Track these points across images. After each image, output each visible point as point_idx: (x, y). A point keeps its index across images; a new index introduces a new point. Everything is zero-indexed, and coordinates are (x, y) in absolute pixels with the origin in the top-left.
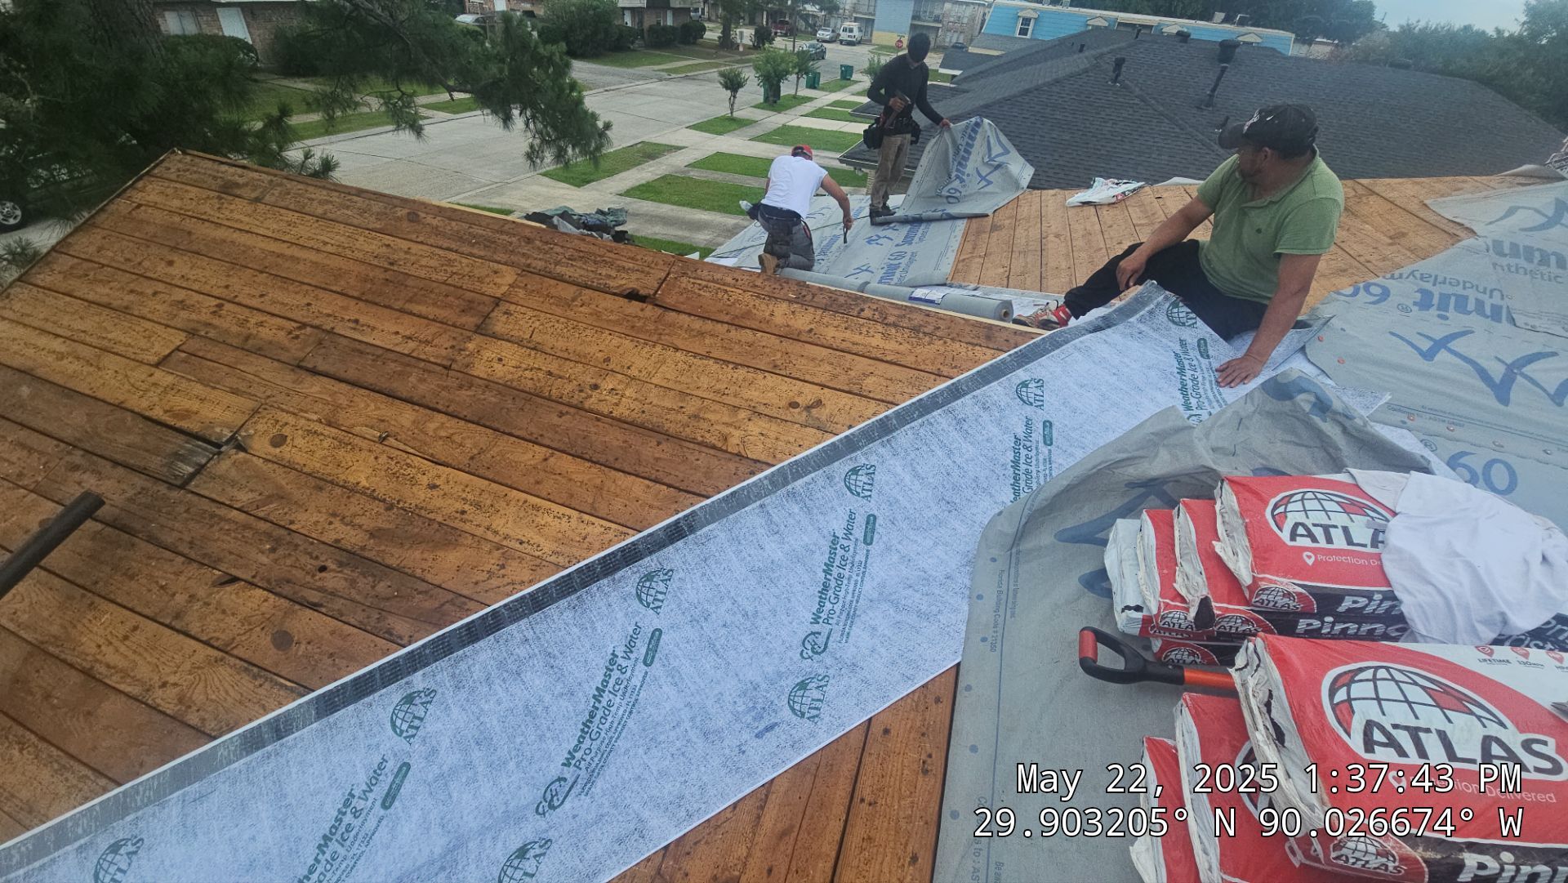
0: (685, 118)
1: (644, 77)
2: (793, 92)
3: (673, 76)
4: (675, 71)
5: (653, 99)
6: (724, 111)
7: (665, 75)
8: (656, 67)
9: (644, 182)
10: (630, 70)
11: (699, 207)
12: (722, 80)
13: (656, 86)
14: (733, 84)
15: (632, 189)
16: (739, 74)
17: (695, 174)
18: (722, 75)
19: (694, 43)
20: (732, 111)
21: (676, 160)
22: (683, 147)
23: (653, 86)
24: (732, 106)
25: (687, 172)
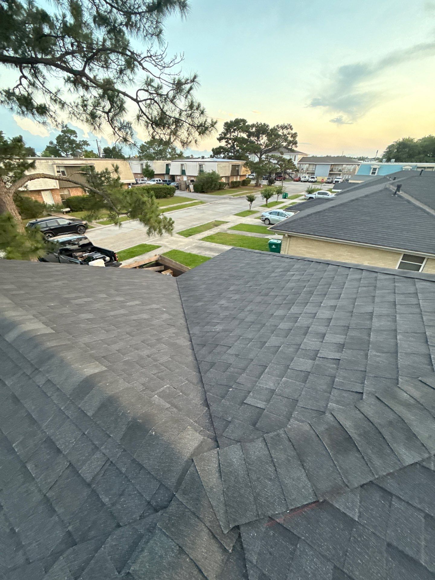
0: (233, 212)
1: (224, 198)
2: (276, 200)
3: (235, 197)
4: (237, 195)
6: (248, 208)
7: (232, 197)
8: (230, 195)
9: (209, 235)
10: (221, 196)
11: (225, 244)
14: (251, 199)
15: (205, 238)
16: (254, 196)
18: (248, 196)
19: (246, 186)
20: (250, 208)
21: (224, 227)
22: (229, 222)
23: (227, 201)
24: (250, 207)
25: (226, 231)
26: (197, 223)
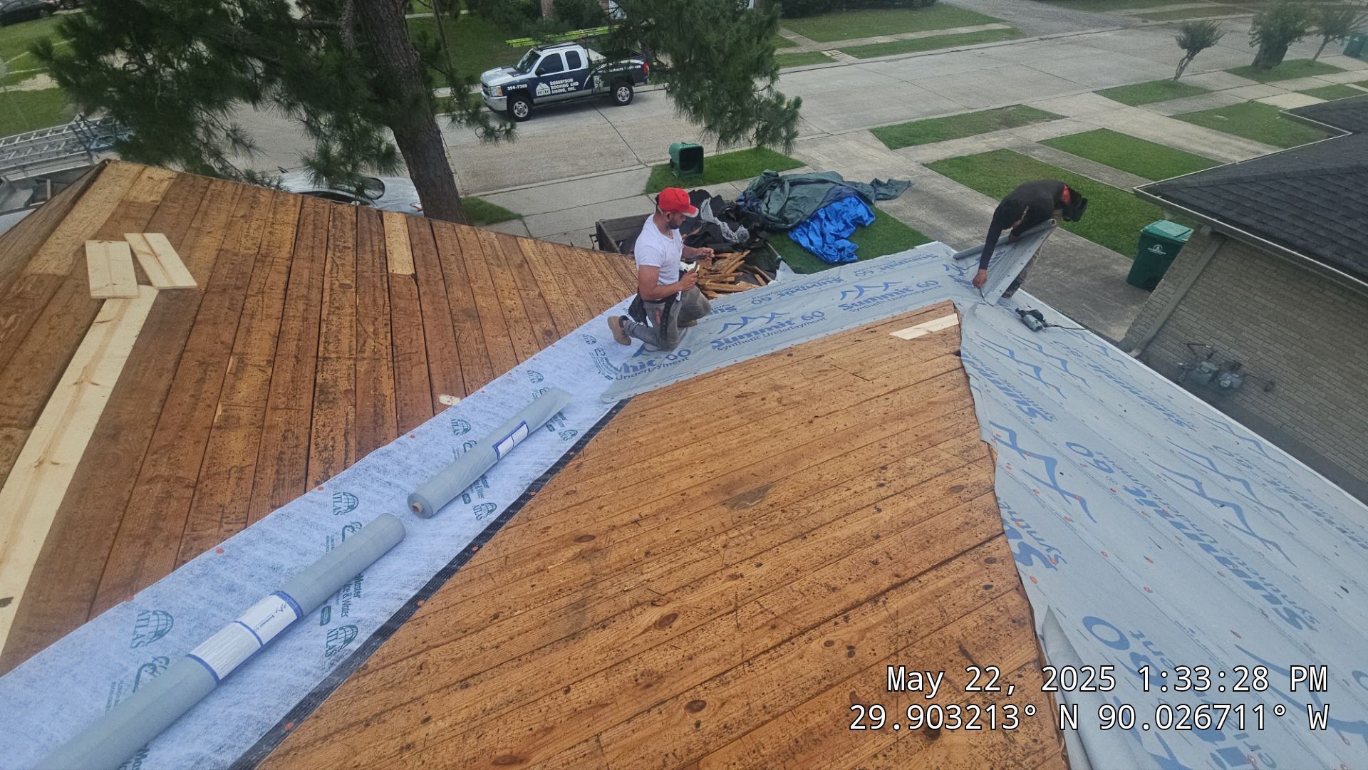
0: (1102, 80)
1: (1104, 24)
2: (1311, 57)
3: (1151, 22)
4: (1152, 16)
5: (1087, 51)
6: (1169, 73)
7: (1139, 21)
8: (1135, 11)
9: (966, 154)
10: (1096, 15)
12: (1181, 35)
14: (1196, 42)
15: (945, 161)
16: (1214, 29)
17: (1041, 153)
20: (1178, 75)
21: (1036, 133)
22: (1063, 117)
23: (1108, 35)
24: (1182, 69)
25: (1033, 149)
26: (953, 105)
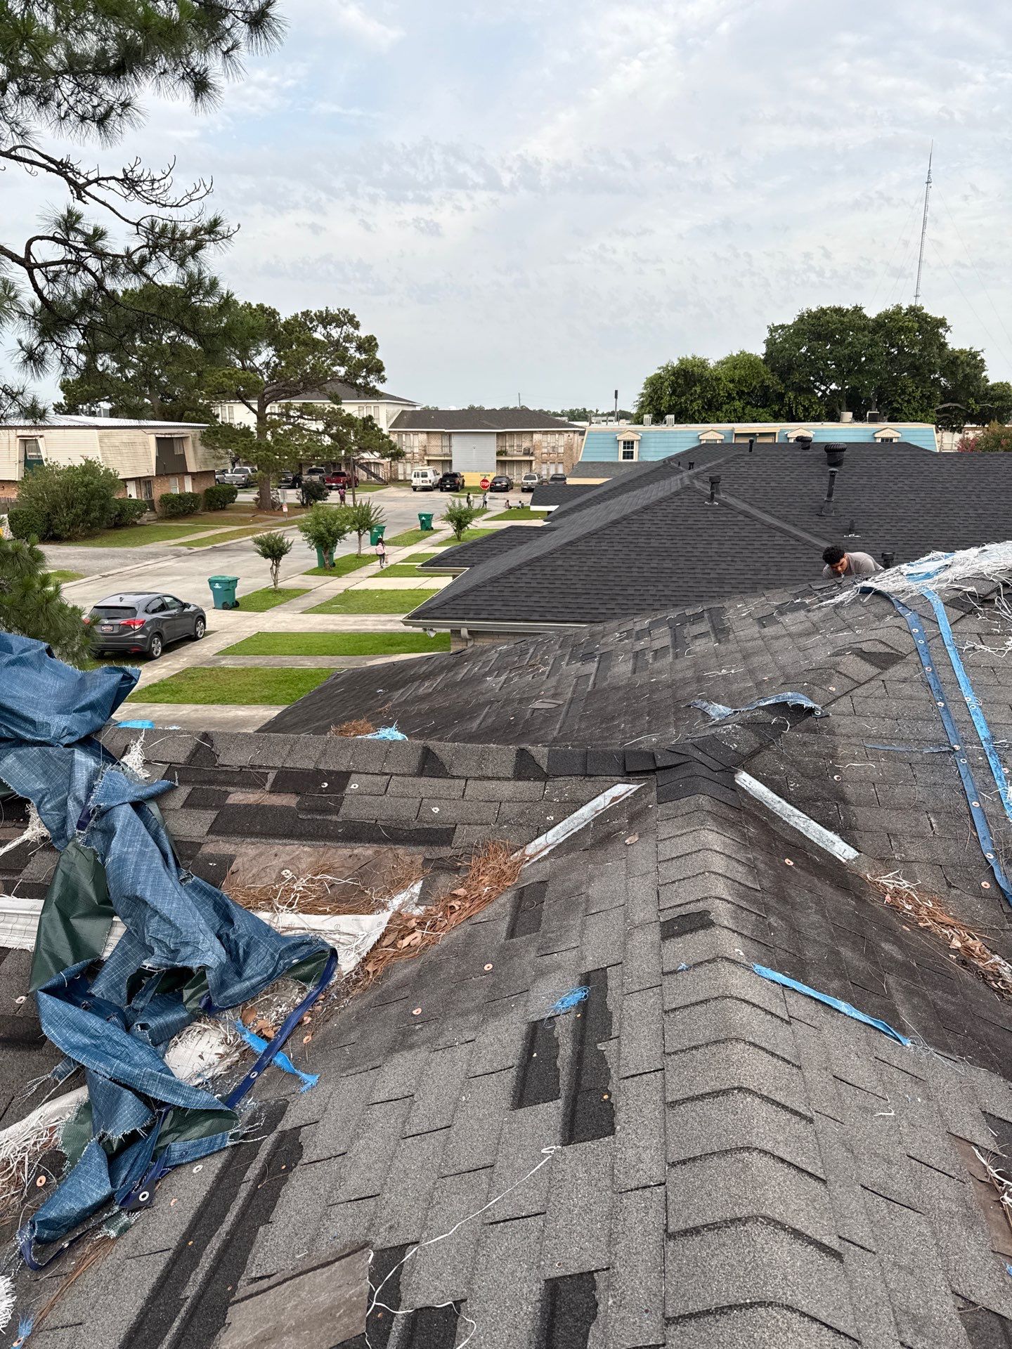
1: (155, 555)
2: (355, 551)
3: (196, 549)
4: (199, 543)
5: (170, 579)
6: (265, 582)
7: (184, 549)
8: (172, 542)
9: (156, 681)
10: (137, 549)
11: (234, 702)
12: (259, 548)
13: (172, 563)
14: (274, 551)
16: (281, 540)
17: (228, 662)
18: (258, 542)
19: (223, 509)
20: (276, 582)
21: (202, 650)
22: (214, 632)
23: (167, 564)
24: (276, 576)
25: (214, 661)
